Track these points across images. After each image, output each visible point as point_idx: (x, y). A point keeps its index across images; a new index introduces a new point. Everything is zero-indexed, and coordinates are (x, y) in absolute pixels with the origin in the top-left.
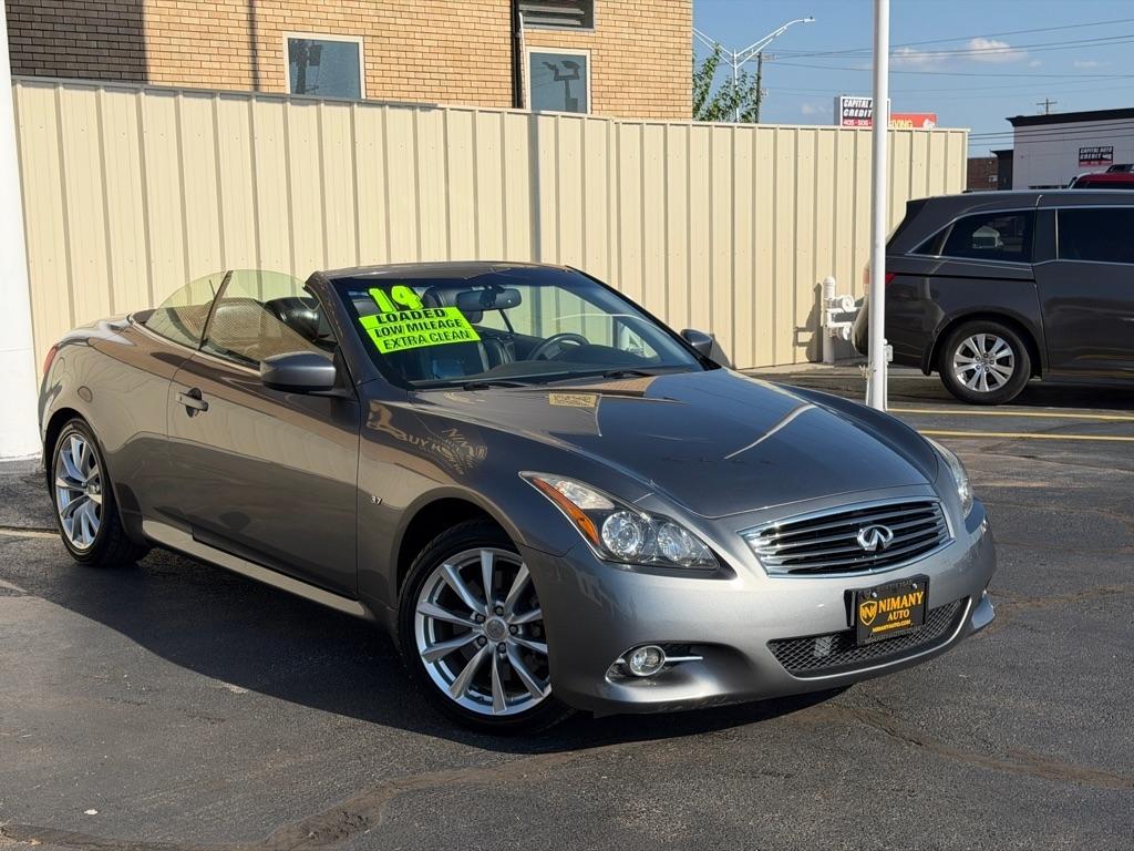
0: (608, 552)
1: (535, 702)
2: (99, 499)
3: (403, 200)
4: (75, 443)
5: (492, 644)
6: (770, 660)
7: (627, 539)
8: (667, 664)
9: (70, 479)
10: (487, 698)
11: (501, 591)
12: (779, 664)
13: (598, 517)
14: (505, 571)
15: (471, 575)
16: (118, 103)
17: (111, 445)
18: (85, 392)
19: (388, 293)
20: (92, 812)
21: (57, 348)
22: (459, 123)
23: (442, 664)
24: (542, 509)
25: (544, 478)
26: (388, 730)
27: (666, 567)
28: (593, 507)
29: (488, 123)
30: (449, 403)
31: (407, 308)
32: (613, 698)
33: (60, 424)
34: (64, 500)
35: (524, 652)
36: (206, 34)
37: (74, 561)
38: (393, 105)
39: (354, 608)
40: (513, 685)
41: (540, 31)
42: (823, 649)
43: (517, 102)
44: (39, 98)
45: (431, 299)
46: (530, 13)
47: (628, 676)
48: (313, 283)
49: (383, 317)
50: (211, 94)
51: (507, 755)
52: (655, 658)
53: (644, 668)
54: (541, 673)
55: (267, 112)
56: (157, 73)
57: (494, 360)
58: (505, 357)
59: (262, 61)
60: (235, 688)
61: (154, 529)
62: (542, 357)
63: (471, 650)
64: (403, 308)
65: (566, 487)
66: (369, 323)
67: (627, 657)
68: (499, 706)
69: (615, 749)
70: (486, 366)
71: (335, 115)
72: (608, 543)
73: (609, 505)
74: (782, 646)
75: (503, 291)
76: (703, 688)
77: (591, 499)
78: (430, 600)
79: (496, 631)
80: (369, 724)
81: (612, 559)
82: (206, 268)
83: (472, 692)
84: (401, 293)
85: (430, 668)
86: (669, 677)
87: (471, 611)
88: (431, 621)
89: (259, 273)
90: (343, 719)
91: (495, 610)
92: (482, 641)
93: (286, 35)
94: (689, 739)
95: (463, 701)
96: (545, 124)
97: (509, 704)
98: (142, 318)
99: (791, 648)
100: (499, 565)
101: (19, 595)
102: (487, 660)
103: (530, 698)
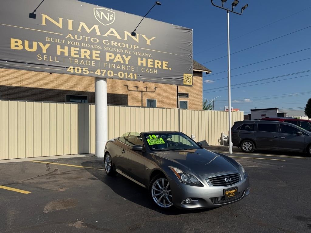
0: (182, 181)
1: (170, 206)
2: (110, 165)
3: (160, 120)
4: (108, 157)
5: (164, 195)
6: (210, 201)
7: (185, 178)
8: (192, 201)
9: (107, 162)
10: (163, 204)
11: (165, 186)
12: (211, 202)
13: (180, 174)
14: (166, 182)
15: (160, 183)
16: (122, 108)
17: (112, 157)
18: (110, 149)
19: (152, 136)
20: (97, 221)
21: (107, 142)
22: (169, 110)
23: (156, 198)
24: (172, 173)
25: (172, 167)
26: (147, 209)
27: (192, 184)
28: (180, 173)
29: (173, 110)
30: (159, 154)
31: (154, 138)
32: (183, 207)
33: (106, 153)
34: (106, 165)
35: (169, 197)
36: (136, 99)
37: (106, 174)
38: (160, 108)
39: (143, 186)
40: (167, 202)
41: (181, 98)
42: (219, 199)
43: (178, 107)
44: (112, 107)
45: (160, 136)
46: (179, 96)
47: (185, 203)
48: (141, 134)
49: (151, 139)
50: (135, 107)
51: (165, 215)
52: (190, 200)
53: (188, 202)
54: (171, 201)
55: (142, 109)
56: (129, 104)
57: (169, 146)
58: (171, 145)
59: (143, 102)
60: (124, 199)
61: (118, 171)
62: (175, 146)
63: (160, 196)
64: (153, 138)
65: (176, 169)
66: (148, 140)
67: (185, 200)
68: (165, 206)
69: (184, 215)
70: (168, 146)
71: (152, 109)
72: (182, 179)
73: (182, 173)
74: (212, 199)
75: (169, 136)
76: (198, 206)
77: (180, 172)
78: (154, 187)
79: (164, 193)
80: (144, 207)
81: (183, 182)
82: (128, 131)
83: (160, 203)
84: (154, 136)
85: (154, 198)
86: (193, 204)
87: (160, 189)
88: (154, 190)
89: (135, 132)
90: (140, 206)
91: (164, 189)
92: (162, 194)
93: (146, 99)
94: (197, 213)
95: (159, 204)
96: (181, 110)
97: (166, 206)
98: (119, 138)
99: (214, 199)
100: (165, 181)
101: (97, 180)
102: (163, 197)
103: (169, 205)
